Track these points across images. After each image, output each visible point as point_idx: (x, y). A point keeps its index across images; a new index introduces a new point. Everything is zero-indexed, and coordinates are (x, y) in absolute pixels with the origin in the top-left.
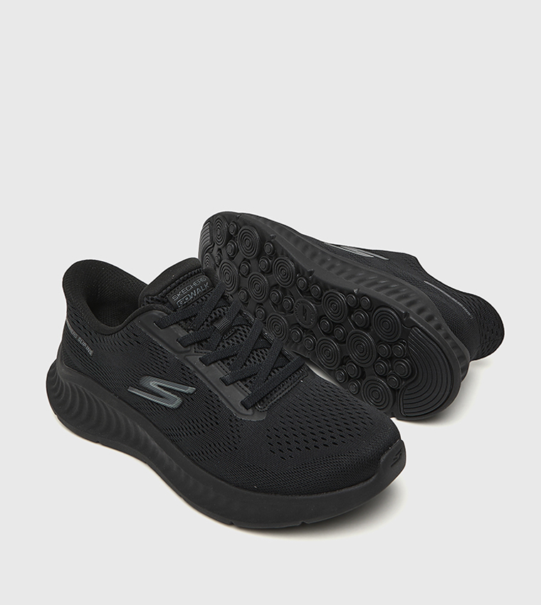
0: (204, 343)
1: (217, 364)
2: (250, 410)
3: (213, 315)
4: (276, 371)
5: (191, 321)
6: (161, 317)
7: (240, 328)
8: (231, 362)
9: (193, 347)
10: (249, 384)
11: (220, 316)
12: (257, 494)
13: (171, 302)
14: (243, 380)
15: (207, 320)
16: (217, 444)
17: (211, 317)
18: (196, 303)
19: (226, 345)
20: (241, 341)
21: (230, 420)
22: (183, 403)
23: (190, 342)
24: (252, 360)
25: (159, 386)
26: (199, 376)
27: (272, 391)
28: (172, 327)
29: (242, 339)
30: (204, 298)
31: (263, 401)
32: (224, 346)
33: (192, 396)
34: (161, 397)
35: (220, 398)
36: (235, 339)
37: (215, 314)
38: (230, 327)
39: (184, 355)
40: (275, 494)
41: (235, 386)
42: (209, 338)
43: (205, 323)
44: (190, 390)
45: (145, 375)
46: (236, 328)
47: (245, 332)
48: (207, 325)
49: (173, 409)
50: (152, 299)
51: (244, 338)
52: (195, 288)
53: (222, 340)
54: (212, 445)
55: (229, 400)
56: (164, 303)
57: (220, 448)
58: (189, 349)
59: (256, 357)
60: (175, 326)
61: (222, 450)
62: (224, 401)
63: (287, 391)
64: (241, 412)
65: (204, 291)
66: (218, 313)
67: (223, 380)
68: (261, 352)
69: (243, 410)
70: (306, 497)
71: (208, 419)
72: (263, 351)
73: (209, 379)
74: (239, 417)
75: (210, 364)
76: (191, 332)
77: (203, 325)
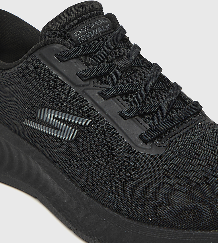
0: (103, 79)
1: (115, 99)
2: (148, 144)
3: (114, 54)
4: (174, 111)
5: (91, 57)
6: (62, 50)
7: (140, 69)
8: (130, 99)
9: (92, 81)
10: (147, 120)
11: (120, 56)
12: (151, 227)
13: (73, 37)
14: (142, 116)
15: (107, 58)
16: (112, 176)
17: (111, 55)
18: (97, 41)
19: (126, 82)
20: (140, 80)
21: (128, 153)
22: (79, 135)
23: (90, 76)
24: (151, 98)
25: (56, 118)
26: (98, 110)
27: (170, 129)
28: (72, 61)
29: (141, 79)
30: (104, 37)
31: (161, 137)
32: (123, 83)
33: (89, 129)
34: (57, 129)
35: (118, 131)
36: (134, 78)
37: (115, 53)
38: (130, 67)
39: (82, 88)
40: (171, 227)
41: (133, 121)
42: (109, 74)
43: (106, 60)
44: (87, 122)
45: (42, 107)
46: (135, 68)
47: (144, 73)
48: (107, 63)
49: (68, 141)
50: (54, 34)
51: (143, 78)
52: (97, 27)
53: (121, 78)
54: (108, 176)
55: (127, 133)
56: (65, 38)
57: (116, 179)
58: (88, 83)
59: (154, 96)
60: (75, 60)
61: (118, 181)
62: (121, 134)
63: (185, 130)
64: (139, 145)
65: (105, 31)
66: (118, 52)
67: (121, 114)
68: (160, 93)
69: (141, 144)
70: (203, 232)
71: (105, 151)
72: (162, 92)
73: (107, 112)
74: (136, 150)
75: (109, 98)
76: (91, 67)
77: (103, 61)
